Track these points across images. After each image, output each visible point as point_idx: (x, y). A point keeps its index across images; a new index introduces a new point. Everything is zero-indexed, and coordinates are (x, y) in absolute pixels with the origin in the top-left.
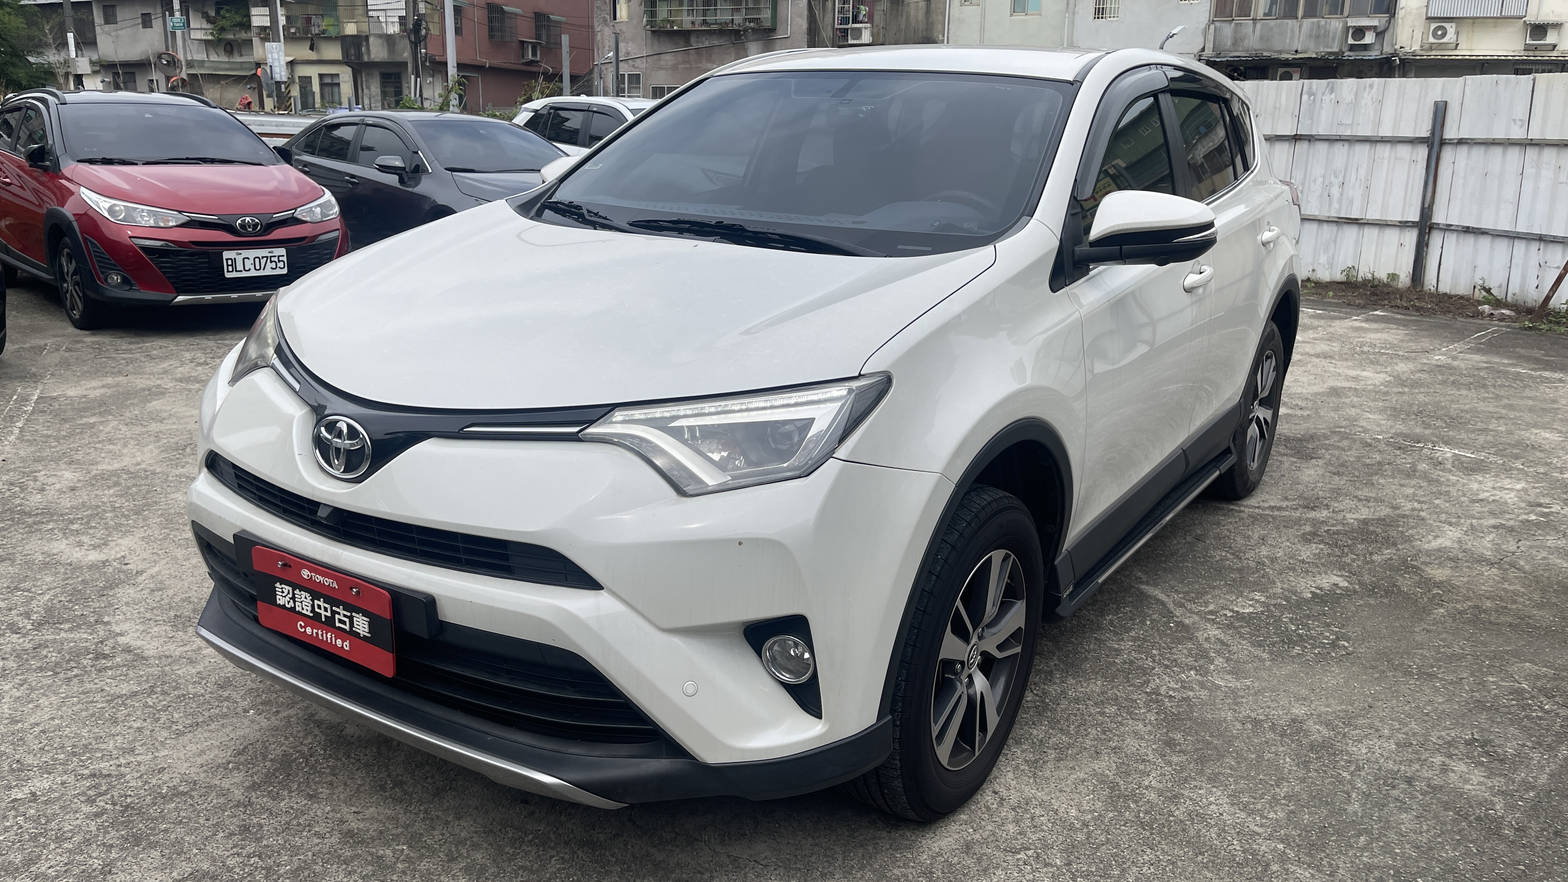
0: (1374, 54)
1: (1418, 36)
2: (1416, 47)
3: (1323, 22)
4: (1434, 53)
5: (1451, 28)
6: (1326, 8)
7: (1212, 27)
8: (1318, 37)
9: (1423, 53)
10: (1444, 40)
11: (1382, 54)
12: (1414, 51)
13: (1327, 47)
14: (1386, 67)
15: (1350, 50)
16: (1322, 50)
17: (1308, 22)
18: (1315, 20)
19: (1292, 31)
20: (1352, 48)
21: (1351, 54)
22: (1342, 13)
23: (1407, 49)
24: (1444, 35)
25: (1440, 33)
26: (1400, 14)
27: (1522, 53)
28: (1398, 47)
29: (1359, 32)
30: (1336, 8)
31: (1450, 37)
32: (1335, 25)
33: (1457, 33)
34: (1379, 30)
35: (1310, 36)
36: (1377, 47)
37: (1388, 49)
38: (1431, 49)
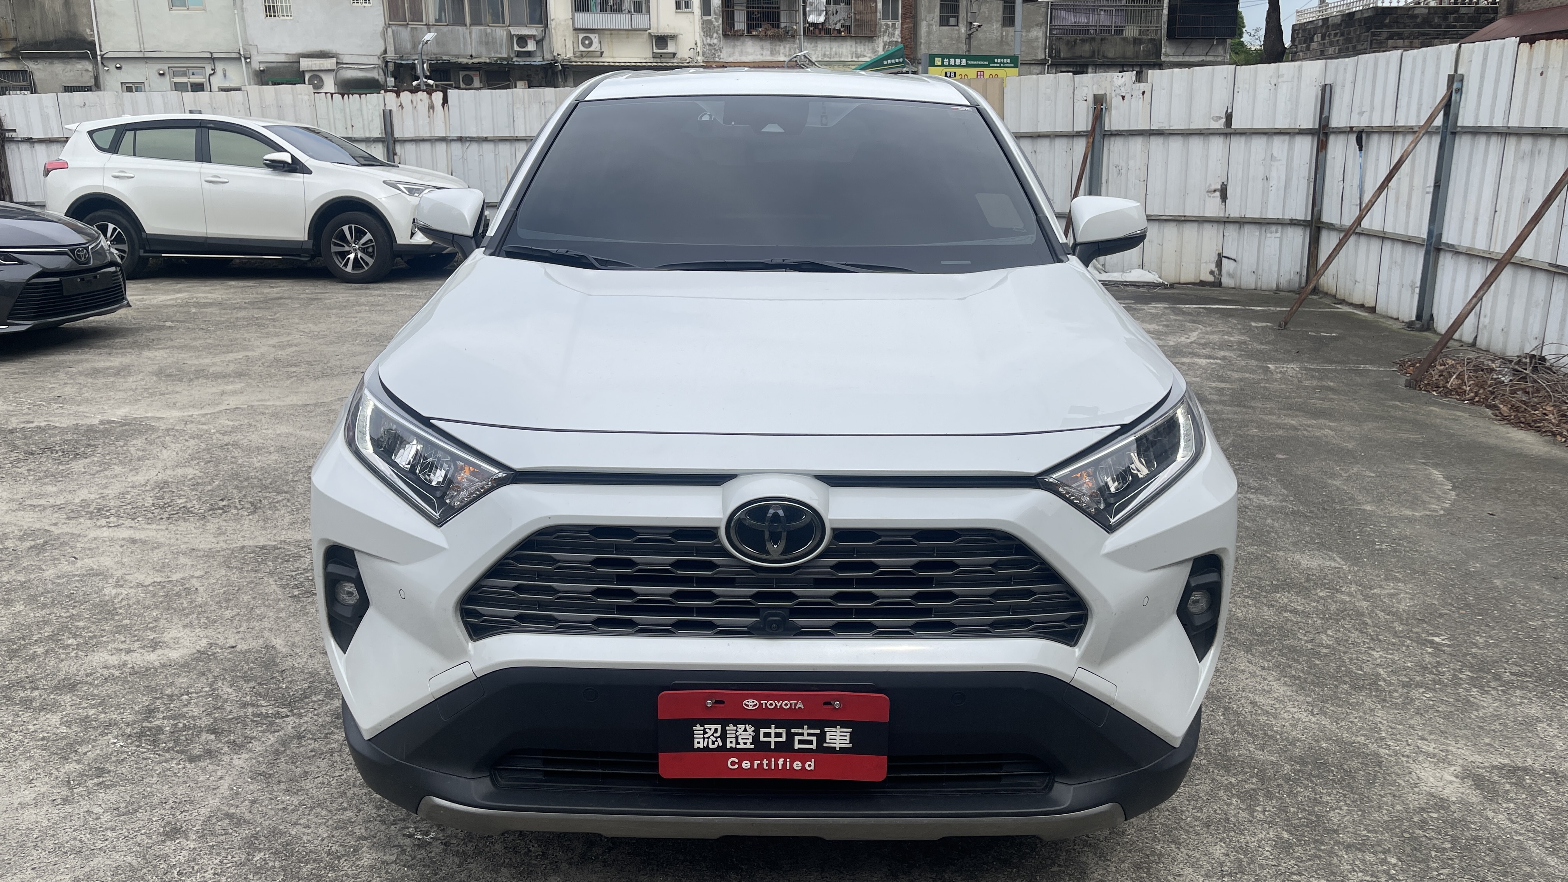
0: (537, 61)
1: (569, 44)
2: (570, 55)
3: (489, 30)
4: (585, 59)
5: (595, 38)
6: (489, 18)
7: (390, 30)
8: (487, 43)
9: (576, 59)
10: (592, 49)
11: (544, 60)
12: (569, 58)
13: (496, 52)
14: (550, 71)
15: (517, 56)
16: (493, 55)
17: (476, 29)
18: (482, 28)
19: (464, 38)
20: (519, 54)
21: (519, 59)
22: (504, 23)
23: (563, 56)
24: (591, 44)
25: (587, 42)
26: (552, 25)
27: (652, 60)
28: (555, 54)
29: (522, 40)
30: (498, 18)
31: (595, 46)
32: (500, 33)
33: (600, 43)
34: (537, 39)
35: (481, 42)
36: (539, 54)
37: (548, 56)
38: (582, 56)
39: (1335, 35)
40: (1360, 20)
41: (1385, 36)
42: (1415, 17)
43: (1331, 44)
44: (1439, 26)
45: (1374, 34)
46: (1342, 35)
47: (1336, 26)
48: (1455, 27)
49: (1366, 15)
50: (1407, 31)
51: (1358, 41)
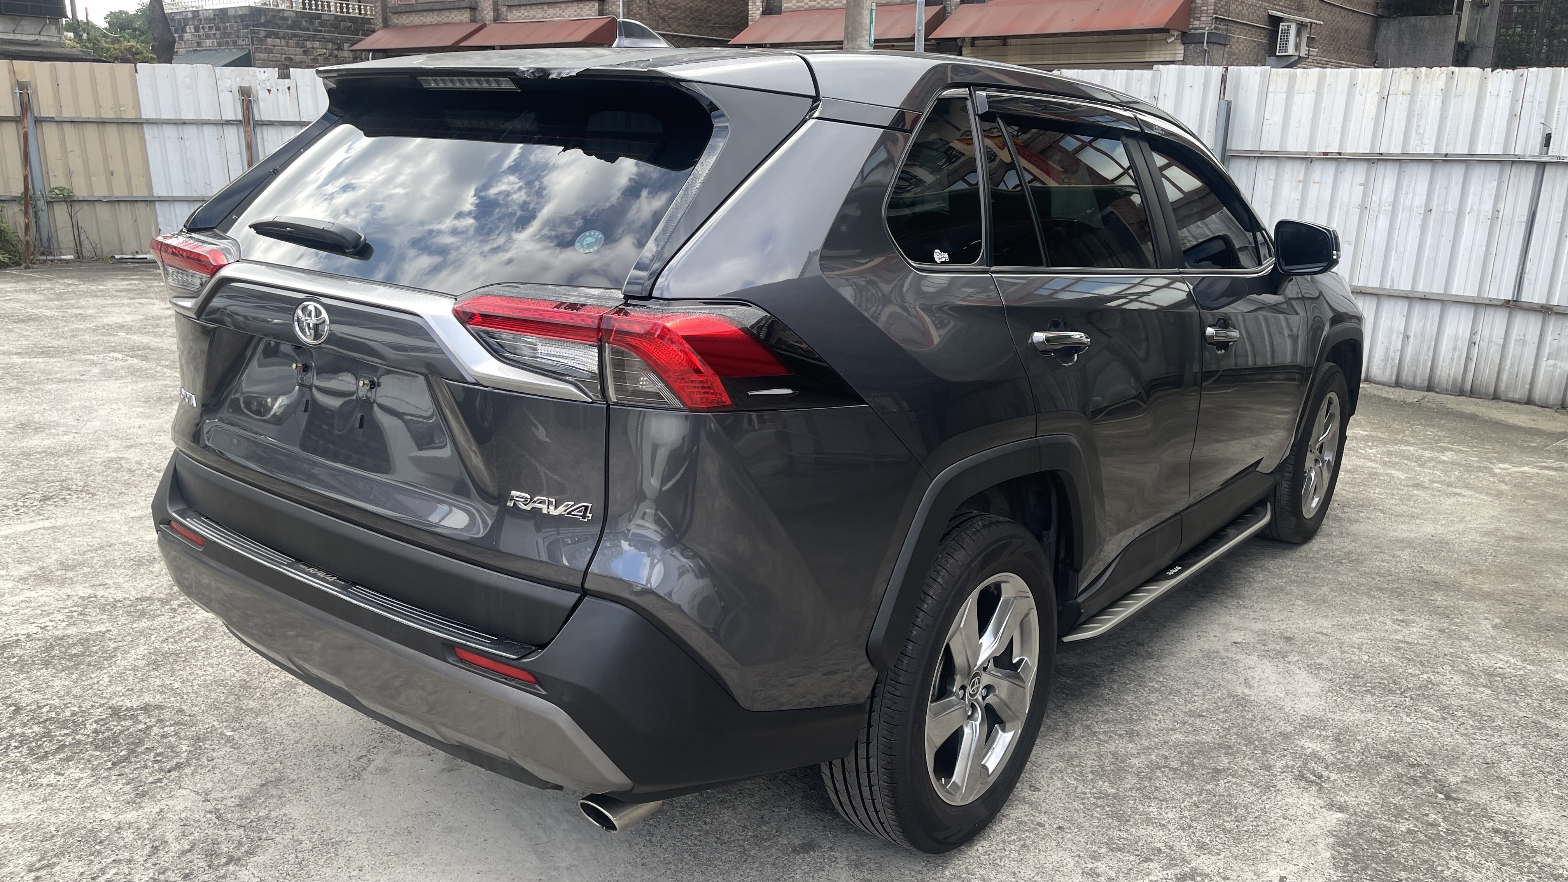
39: (210, 28)
40: (235, 17)
41: (262, 34)
42: (285, 19)
43: (208, 37)
44: (308, 30)
45: (252, 32)
46: (218, 29)
47: (208, 20)
48: (321, 31)
49: (240, 13)
50: (282, 32)
51: (238, 37)
